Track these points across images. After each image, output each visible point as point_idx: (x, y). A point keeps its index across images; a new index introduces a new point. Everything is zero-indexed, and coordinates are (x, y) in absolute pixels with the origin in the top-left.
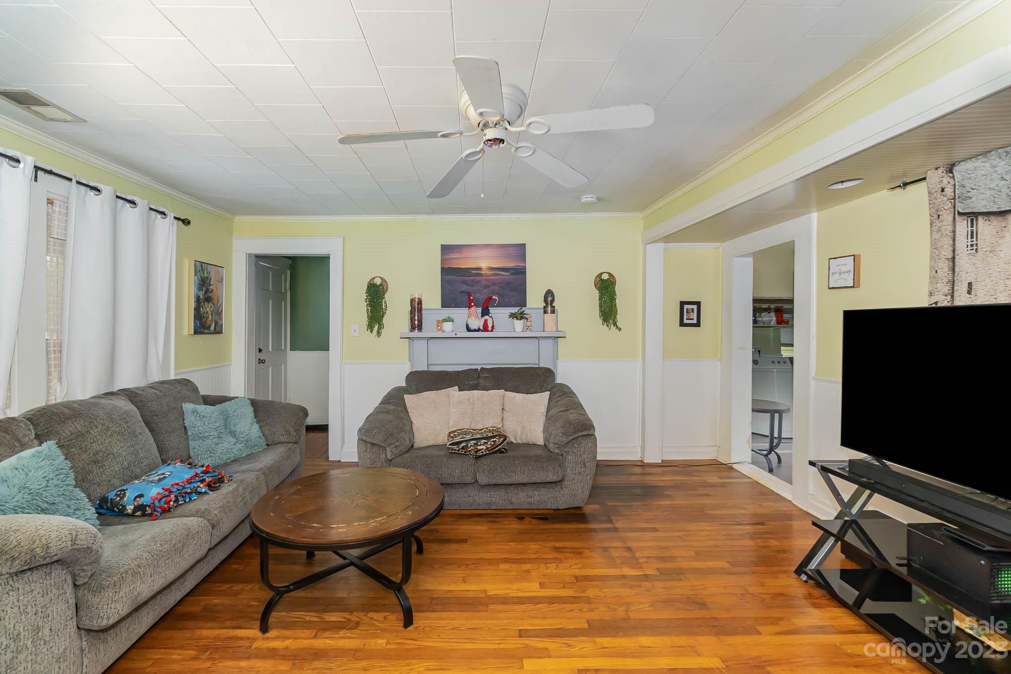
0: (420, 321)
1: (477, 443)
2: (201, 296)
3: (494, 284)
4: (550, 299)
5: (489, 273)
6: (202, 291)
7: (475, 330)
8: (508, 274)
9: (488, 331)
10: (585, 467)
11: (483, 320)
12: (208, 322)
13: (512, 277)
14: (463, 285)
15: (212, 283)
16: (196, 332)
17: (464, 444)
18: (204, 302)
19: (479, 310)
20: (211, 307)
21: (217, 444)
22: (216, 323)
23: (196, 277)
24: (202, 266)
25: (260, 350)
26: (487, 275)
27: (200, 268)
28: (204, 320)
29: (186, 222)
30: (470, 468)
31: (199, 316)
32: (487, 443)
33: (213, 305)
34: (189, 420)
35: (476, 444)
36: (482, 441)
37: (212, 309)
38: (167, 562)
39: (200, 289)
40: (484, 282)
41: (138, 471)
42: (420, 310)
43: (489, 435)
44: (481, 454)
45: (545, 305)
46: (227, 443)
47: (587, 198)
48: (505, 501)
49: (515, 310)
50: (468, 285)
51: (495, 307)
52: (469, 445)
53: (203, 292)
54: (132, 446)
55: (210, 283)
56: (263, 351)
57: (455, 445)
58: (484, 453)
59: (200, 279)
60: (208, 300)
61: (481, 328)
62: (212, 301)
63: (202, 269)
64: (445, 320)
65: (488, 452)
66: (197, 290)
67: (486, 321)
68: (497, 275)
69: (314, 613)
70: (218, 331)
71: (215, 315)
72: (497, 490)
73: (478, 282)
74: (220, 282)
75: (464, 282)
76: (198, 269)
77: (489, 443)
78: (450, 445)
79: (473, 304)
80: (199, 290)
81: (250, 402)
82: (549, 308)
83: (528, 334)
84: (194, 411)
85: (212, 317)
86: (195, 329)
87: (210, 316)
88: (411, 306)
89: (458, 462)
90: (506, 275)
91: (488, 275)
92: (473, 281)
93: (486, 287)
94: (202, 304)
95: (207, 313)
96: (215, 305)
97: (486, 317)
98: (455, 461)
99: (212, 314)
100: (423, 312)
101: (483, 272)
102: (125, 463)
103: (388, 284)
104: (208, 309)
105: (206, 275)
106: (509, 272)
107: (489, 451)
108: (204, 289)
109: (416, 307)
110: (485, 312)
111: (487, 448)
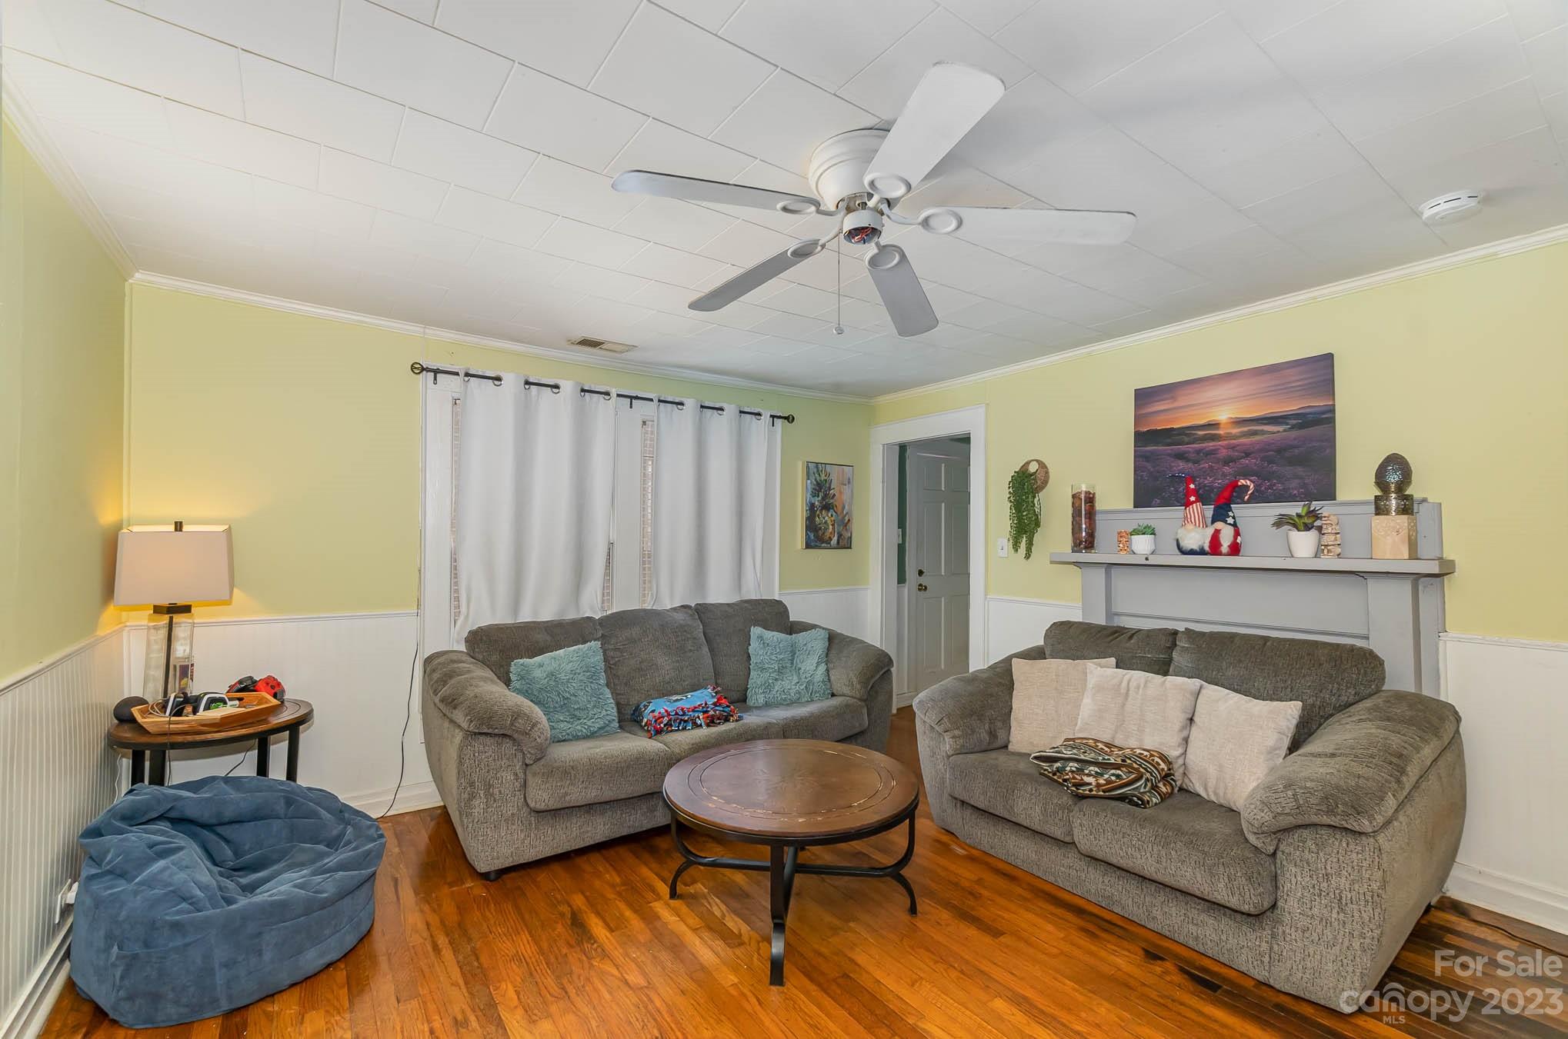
0: (1091, 535)
1: (1082, 770)
2: (817, 503)
3: (1247, 455)
4: (1393, 478)
5: (1235, 431)
6: (818, 496)
7: (1192, 552)
8: (1280, 428)
9: (1220, 554)
10: (1342, 910)
11: (1210, 531)
12: (827, 534)
13: (1295, 433)
14: (1179, 461)
15: (832, 487)
16: (808, 546)
17: (1058, 765)
18: (821, 510)
19: (1209, 511)
20: (832, 516)
21: (776, 680)
22: (840, 536)
23: (809, 482)
24: (817, 467)
25: (921, 573)
26: (1229, 437)
27: (815, 470)
28: (820, 533)
29: (789, 419)
30: (1060, 812)
31: (811, 526)
32: (1102, 775)
33: (834, 514)
34: (754, 647)
35: (1080, 771)
36: (1091, 768)
37: (832, 519)
38: (605, 776)
39: (815, 494)
40: (1223, 453)
41: (679, 688)
42: (1091, 514)
43: (1113, 761)
44: (1087, 792)
45: (1379, 493)
46: (788, 681)
47: (1437, 207)
48: (1139, 908)
49: (1294, 509)
50: (1187, 460)
51: (1248, 502)
52: (1068, 769)
53: (820, 498)
54: (678, 661)
55: (830, 487)
56: (924, 574)
57: (1043, 762)
58: (1094, 793)
59: (815, 483)
60: (827, 507)
61: (1207, 548)
62: (833, 508)
63: (818, 471)
64: (1136, 532)
65: (1101, 793)
66: (809, 496)
67: (1217, 532)
68: (1255, 433)
69: (725, 907)
70: (845, 543)
71: (838, 525)
72: (1123, 878)
73: (1213, 452)
74: (845, 485)
75: (1180, 456)
76: (811, 472)
77: (1106, 776)
78: (1036, 758)
79: (1193, 499)
80: (813, 497)
81: (827, 636)
82: (1394, 502)
83: (1327, 563)
84: (760, 637)
85: (834, 529)
86: (806, 543)
87: (831, 527)
88: (1073, 507)
89: (1040, 794)
90: (1278, 432)
91: (1235, 437)
92: (1198, 452)
93: (1227, 462)
94: (818, 512)
95: (826, 522)
96: (839, 513)
97: (1219, 525)
98: (1036, 790)
99: (833, 525)
100: (1098, 517)
101: (1221, 432)
102: (667, 677)
103: (1050, 470)
104: (827, 518)
105: (823, 477)
106: (1287, 424)
107: (1104, 791)
108: (821, 494)
109: (1085, 508)
110: (1220, 515)
111: (1098, 785)
